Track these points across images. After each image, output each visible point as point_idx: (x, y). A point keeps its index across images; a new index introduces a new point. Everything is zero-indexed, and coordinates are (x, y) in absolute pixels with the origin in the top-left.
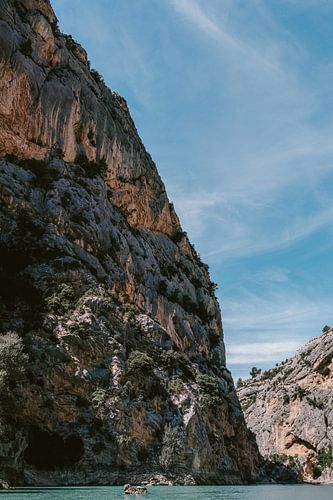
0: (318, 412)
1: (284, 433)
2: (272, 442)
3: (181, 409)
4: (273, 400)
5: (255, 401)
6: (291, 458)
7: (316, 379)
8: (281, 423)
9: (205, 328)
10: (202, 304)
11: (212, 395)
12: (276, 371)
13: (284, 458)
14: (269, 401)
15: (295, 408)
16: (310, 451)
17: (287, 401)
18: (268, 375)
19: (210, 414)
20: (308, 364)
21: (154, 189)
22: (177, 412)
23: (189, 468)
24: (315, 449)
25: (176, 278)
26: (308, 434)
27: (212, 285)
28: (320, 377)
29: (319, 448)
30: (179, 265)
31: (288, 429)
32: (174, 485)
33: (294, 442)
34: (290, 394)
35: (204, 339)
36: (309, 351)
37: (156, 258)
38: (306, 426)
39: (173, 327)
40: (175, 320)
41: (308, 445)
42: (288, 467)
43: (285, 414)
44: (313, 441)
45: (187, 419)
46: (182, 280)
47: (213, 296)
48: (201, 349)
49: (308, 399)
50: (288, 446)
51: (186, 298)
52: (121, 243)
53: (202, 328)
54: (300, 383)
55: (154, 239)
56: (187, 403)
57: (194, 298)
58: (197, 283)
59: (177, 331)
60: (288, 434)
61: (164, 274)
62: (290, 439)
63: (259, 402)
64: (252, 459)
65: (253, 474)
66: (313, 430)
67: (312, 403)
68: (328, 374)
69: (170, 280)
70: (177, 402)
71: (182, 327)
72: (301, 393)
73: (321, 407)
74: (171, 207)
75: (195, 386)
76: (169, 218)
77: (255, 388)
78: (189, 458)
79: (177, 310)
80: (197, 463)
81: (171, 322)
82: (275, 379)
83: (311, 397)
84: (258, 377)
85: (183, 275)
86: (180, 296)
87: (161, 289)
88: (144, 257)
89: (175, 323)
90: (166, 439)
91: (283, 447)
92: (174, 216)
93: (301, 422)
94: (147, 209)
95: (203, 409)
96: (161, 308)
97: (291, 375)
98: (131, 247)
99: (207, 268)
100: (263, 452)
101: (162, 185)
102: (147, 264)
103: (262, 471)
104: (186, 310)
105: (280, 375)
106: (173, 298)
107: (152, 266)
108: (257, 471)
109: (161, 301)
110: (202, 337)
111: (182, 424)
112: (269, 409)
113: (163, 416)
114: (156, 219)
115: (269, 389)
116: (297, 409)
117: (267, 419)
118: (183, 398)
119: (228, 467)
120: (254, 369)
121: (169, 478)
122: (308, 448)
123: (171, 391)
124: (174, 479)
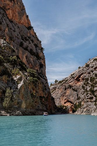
0: (75, 92)
1: (64, 99)
2: (60, 102)
3: (17, 81)
4: (61, 89)
5: (55, 89)
6: (66, 106)
7: (75, 82)
8: (63, 96)
9: (38, 61)
10: (37, 53)
11: (33, 77)
12: (63, 81)
13: (64, 106)
14: (60, 89)
15: (68, 91)
16: (72, 104)
17: (66, 89)
18: (60, 82)
19: (33, 86)
20: (73, 78)
21: (20, 7)
22: (15, 83)
23: (19, 108)
24: (73, 104)
25: (28, 42)
26: (72, 99)
27: (42, 48)
28: (76, 82)
29: (74, 103)
30: (29, 38)
31: (65, 98)
32: (10, 115)
33: (67, 102)
34: (67, 87)
35: (37, 65)
36: (74, 74)
37: (20, 33)
38: (71, 97)
39: (25, 60)
40: (27, 57)
41: (71, 102)
42: (65, 109)
43: (65, 93)
44: (73, 101)
45: (19, 86)
46: (30, 43)
47: (42, 52)
48: (36, 68)
49: (72, 88)
50: (65, 103)
51: (31, 50)
52: (3, 22)
53: (37, 61)
54: (70, 84)
55: (19, 26)
56: (20, 79)
57: (34, 51)
58: (36, 46)
59: (27, 61)
60: (65, 99)
61: (23, 40)
62: (66, 101)
63: (57, 90)
64: (53, 106)
65: (53, 111)
66: (73, 98)
67: (74, 90)
68: (79, 81)
69: (25, 42)
70: (15, 79)
71: (29, 60)
72: (70, 87)
73: (76, 91)
74: (27, 16)
75: (26, 74)
76: (26, 21)
77: (56, 86)
78: (19, 104)
79: (27, 53)
80: (24, 106)
81: (25, 57)
82: (62, 83)
83: (73, 88)
84: (57, 83)
85: (31, 42)
86: (29, 49)
87: (21, 45)
88: (14, 31)
89: (26, 58)
90: (7, 94)
91: (63, 103)
92: (28, 20)
93: (70, 96)
94: (17, 14)
95: (29, 83)
96: (21, 52)
97: (67, 81)
98: (7, 25)
99: (40, 42)
100: (57, 105)
101: (23, 6)
102: (15, 34)
103: (56, 110)
104: (31, 54)
105: (64, 82)
106: (26, 49)
107: (18, 35)
108: (54, 110)
109: (21, 49)
110: (37, 64)
111: (17, 88)
112: (60, 92)
113: (8, 85)
114: (21, 19)
115: (60, 86)
116: (69, 92)
117: (59, 95)
118: (18, 77)
119: (41, 108)
120: (56, 80)
121: (8, 112)
122: (71, 103)
123: (13, 74)
124: (11, 113)
